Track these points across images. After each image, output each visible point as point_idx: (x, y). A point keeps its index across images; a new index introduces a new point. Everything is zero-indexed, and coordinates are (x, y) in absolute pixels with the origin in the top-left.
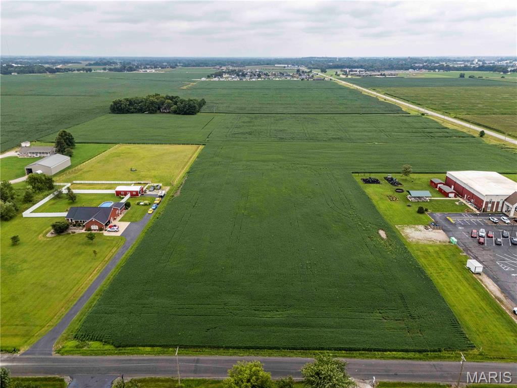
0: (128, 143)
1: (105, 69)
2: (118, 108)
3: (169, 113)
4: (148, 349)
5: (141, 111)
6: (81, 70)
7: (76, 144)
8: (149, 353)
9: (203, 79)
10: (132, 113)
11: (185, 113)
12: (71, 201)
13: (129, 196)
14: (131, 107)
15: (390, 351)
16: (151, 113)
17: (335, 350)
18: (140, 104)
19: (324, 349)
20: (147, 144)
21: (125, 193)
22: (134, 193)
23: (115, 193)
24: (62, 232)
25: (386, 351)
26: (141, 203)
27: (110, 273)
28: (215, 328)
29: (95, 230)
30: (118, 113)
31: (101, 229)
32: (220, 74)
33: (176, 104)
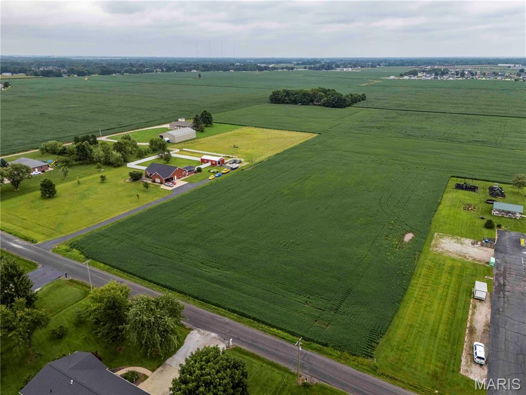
0: (255, 127)
1: (305, 68)
2: (276, 99)
3: (319, 105)
4: (102, 265)
5: (295, 102)
6: (285, 69)
7: (214, 124)
8: (100, 268)
9: (392, 77)
10: (287, 103)
11: (334, 106)
12: (165, 161)
13: (209, 164)
14: (286, 98)
15: (278, 328)
16: (303, 104)
17: (229, 310)
18: (295, 96)
19: (220, 307)
20: (270, 129)
21: (208, 161)
22: (214, 163)
23: (200, 160)
24: (137, 180)
25: (273, 327)
26: (212, 171)
27: (135, 213)
28: (157, 266)
29: (158, 183)
30: (274, 103)
31: (161, 183)
32: (415, 73)
33: (327, 97)
